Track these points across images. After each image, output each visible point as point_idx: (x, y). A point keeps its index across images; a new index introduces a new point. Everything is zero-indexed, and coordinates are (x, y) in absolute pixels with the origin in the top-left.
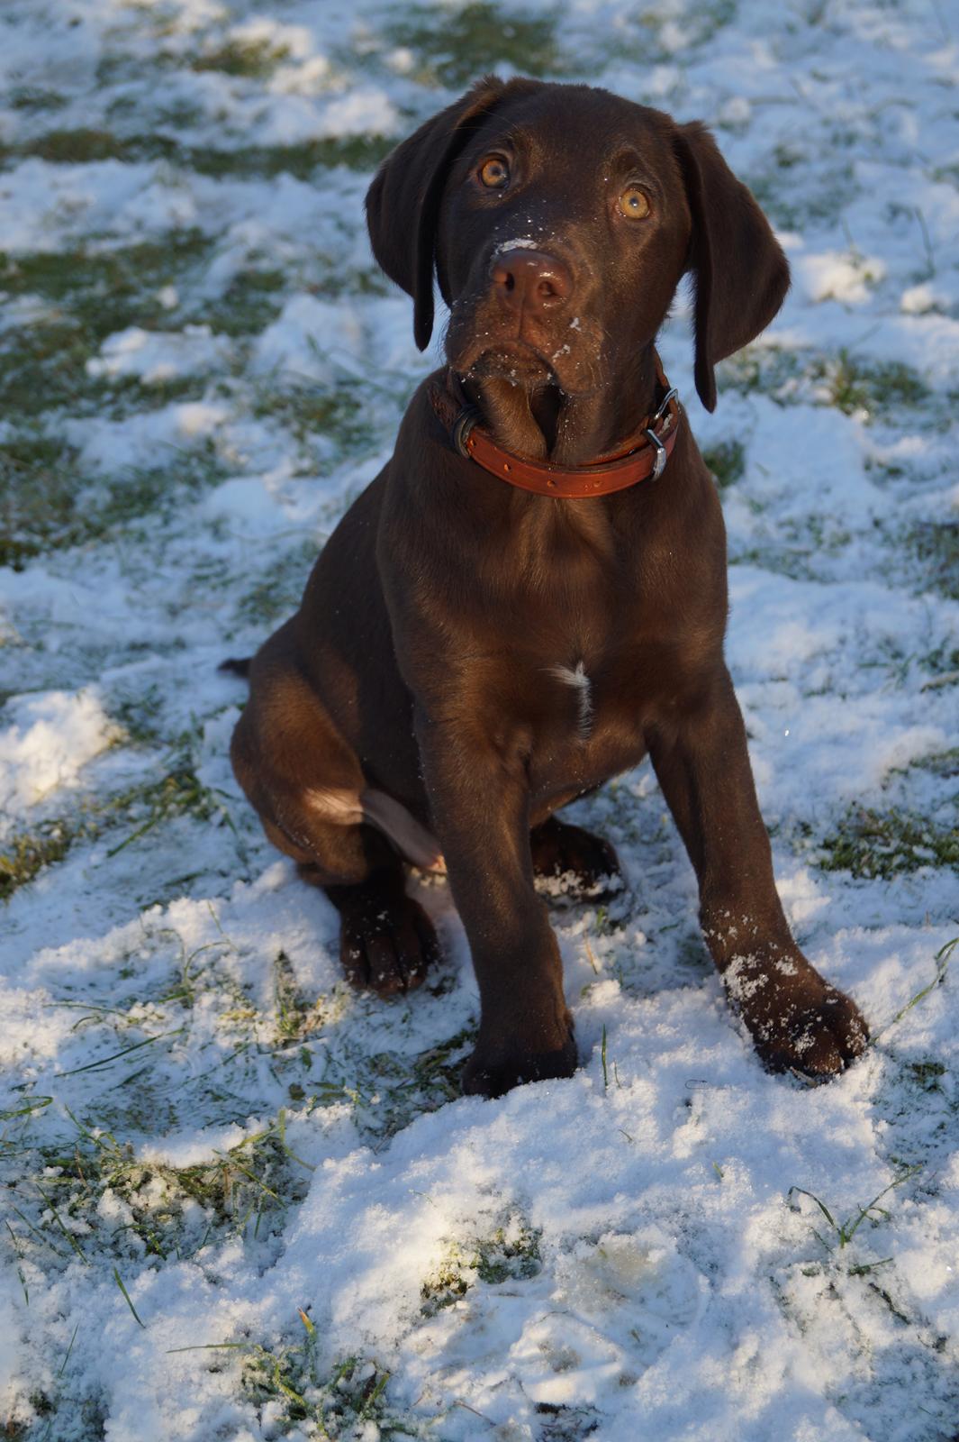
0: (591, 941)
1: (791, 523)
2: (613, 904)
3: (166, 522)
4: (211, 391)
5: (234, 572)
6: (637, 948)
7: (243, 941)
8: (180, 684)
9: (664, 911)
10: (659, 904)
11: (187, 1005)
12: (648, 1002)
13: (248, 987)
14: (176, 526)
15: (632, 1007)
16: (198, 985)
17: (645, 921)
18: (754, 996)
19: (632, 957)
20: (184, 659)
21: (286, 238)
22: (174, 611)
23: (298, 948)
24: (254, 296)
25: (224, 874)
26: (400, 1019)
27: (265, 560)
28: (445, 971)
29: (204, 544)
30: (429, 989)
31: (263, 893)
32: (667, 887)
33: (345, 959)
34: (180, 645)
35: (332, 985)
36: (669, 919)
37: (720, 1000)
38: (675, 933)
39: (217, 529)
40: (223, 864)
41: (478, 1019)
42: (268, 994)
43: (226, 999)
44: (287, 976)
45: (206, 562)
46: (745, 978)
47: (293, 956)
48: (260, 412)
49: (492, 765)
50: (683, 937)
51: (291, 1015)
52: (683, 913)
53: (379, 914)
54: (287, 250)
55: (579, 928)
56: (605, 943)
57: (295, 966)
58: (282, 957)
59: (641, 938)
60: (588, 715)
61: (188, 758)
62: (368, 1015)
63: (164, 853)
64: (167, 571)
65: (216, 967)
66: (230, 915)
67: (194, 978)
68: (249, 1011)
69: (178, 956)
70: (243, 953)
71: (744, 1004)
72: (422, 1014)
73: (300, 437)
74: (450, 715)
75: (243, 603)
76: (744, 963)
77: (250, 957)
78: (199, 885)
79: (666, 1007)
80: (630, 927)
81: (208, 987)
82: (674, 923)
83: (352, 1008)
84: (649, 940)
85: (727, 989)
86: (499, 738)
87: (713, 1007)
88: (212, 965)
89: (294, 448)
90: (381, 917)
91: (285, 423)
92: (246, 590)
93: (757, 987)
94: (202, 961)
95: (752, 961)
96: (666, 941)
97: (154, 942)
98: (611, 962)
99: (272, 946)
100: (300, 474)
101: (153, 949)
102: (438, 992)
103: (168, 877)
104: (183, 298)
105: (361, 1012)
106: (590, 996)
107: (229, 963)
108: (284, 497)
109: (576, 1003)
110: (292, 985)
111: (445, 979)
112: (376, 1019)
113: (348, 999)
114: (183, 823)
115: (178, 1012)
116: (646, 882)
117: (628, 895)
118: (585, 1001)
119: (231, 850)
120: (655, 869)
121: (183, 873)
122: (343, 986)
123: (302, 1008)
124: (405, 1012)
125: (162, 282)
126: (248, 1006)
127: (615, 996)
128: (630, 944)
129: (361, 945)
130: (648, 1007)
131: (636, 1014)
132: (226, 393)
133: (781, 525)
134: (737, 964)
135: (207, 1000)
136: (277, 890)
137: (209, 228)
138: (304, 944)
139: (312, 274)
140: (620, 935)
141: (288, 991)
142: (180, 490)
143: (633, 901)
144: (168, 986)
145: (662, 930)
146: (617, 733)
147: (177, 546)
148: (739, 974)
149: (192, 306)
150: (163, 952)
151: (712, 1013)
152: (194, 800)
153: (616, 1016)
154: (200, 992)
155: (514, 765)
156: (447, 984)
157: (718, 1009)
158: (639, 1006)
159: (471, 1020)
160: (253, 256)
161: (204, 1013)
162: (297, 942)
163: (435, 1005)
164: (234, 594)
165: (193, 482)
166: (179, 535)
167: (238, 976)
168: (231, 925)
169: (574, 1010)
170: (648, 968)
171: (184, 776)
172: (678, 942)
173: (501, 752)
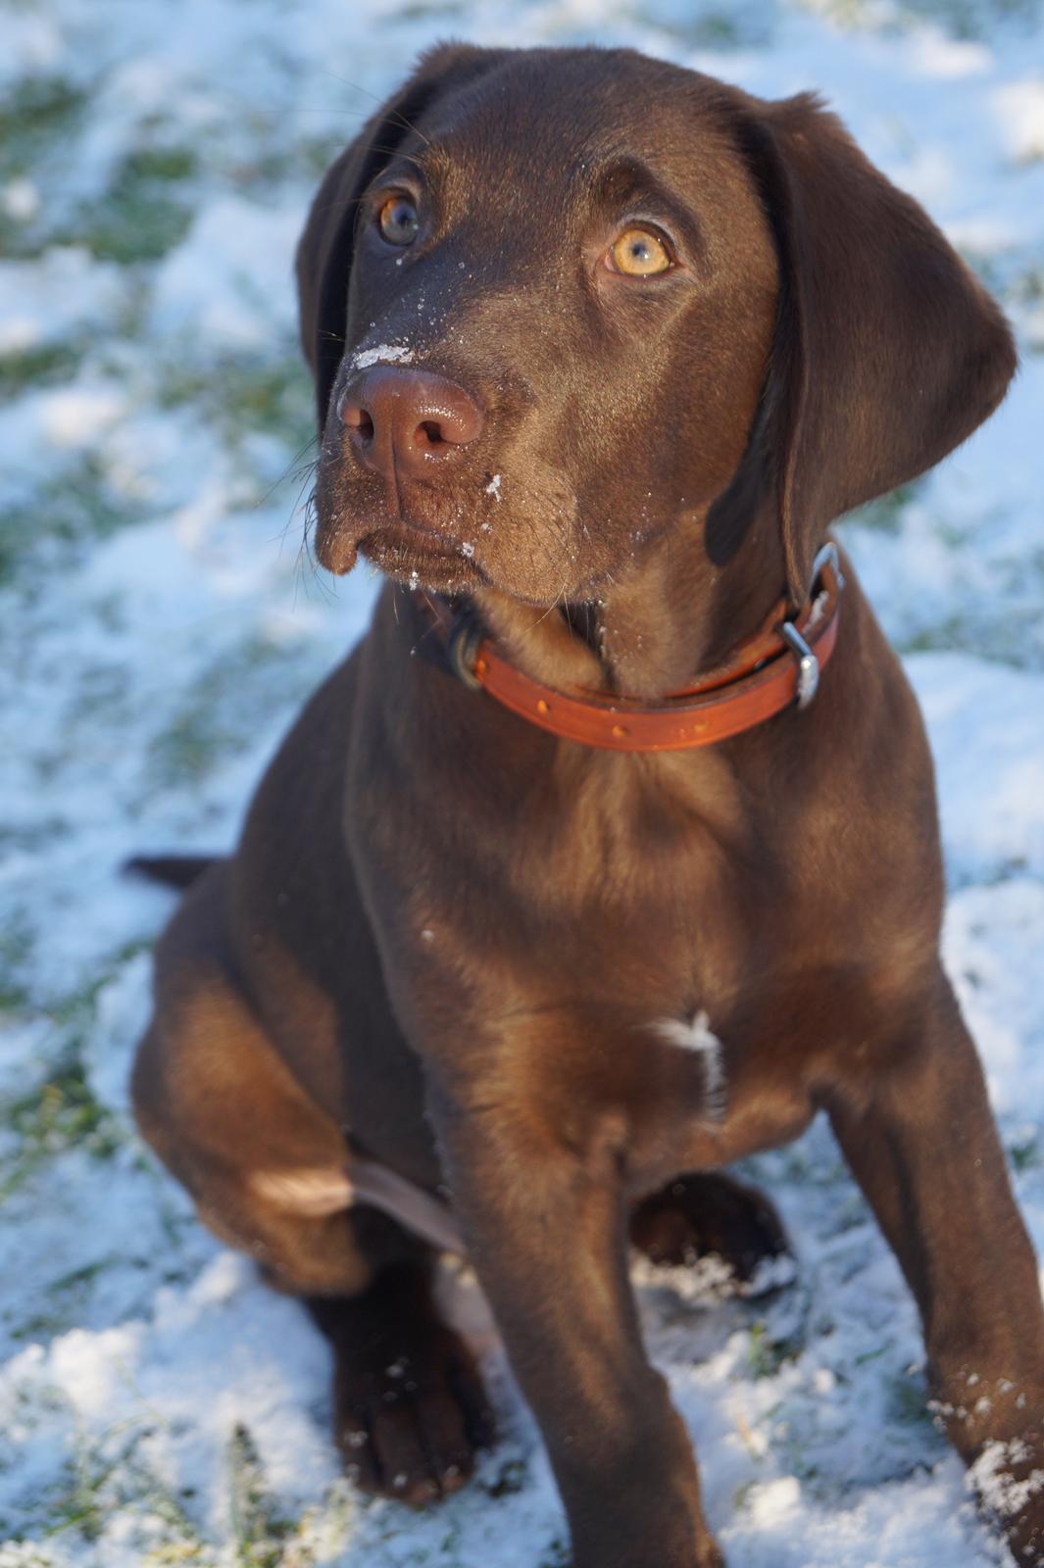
0: (743, 1389)
1: (1008, 563)
2: (775, 1312)
3: (32, 598)
4: (90, 370)
5: (136, 696)
6: (821, 1399)
7: (173, 1407)
8: (63, 900)
9: (859, 1326)
10: (852, 1312)
11: (91, 1534)
12: (845, 1518)
13: (189, 1493)
14: (47, 610)
15: (821, 1529)
16: (105, 1497)
17: (830, 1348)
18: (1025, 1508)
19: (812, 1413)
20: (64, 856)
21: (198, 85)
22: (47, 768)
23: (267, 1417)
24: (152, 191)
25: (142, 1264)
26: (437, 1545)
27: (184, 670)
28: (507, 1453)
29: (92, 642)
30: (481, 1486)
31: (205, 1311)
32: (860, 1278)
33: (340, 1442)
34: (58, 829)
35: (321, 1487)
36: (868, 1341)
37: (968, 1509)
38: (879, 1365)
39: (109, 613)
40: (141, 1245)
41: (566, 1545)
42: (221, 1507)
43: (153, 1524)
44: (250, 1470)
45: (94, 672)
46: (1009, 1477)
47: (260, 1433)
48: (170, 400)
49: (561, 1171)
50: (892, 1370)
51: (262, 1548)
52: (891, 1329)
53: (391, 1363)
54: (197, 111)
55: (722, 1365)
56: (767, 1394)
57: (265, 1453)
58: (242, 1434)
59: (825, 1381)
60: (719, 1090)
61: (76, 1044)
62: (387, 1536)
63: (46, 1226)
64: (34, 691)
65: (136, 1461)
66: (155, 1357)
67: (96, 1485)
68: (189, 1545)
69: (70, 1438)
70: (179, 1429)
71: (1008, 1521)
72: (473, 1533)
73: (231, 442)
74: (485, 1100)
75: (156, 745)
76: (1006, 1453)
77: (188, 1439)
78: (104, 1286)
79: (877, 1524)
80: (808, 1360)
81: (123, 1499)
82: (877, 1346)
83: (360, 1527)
84: (840, 1379)
85: (978, 1496)
86: (571, 1130)
87: (953, 1521)
88: (128, 1454)
89: (222, 463)
90: (395, 1370)
91: (207, 419)
92: (157, 723)
93: (1030, 1493)
94: (112, 1449)
95: (1018, 1451)
96: (869, 1382)
97: (32, 1411)
98: (781, 1432)
99: (222, 1416)
100: (236, 508)
101: (32, 1423)
102: (501, 1490)
103: (52, 1272)
104: (45, 198)
105: (373, 1535)
106: (748, 1508)
107: (155, 1450)
108: (211, 554)
109: (726, 1522)
110: (260, 1487)
111: (508, 1467)
112: (400, 1546)
113: (351, 1511)
114: (73, 1166)
115: (76, 1550)
116: (826, 1271)
117: (799, 1299)
118: (741, 1517)
119: (150, 1217)
120: (841, 1243)
121: (76, 1263)
122: (342, 1486)
123: (279, 1530)
124: (445, 1531)
125: (15, 170)
126: (188, 1535)
127: (792, 1507)
128: (806, 1390)
129: (366, 1424)
130: (844, 1529)
131: (828, 1543)
132: (113, 373)
133: (996, 565)
134: (992, 1456)
135: (121, 1526)
136: (229, 1302)
137: (81, 72)
138: (275, 1409)
139: (240, 149)
140: (790, 1376)
141: (254, 1498)
142: (48, 548)
143: (807, 1310)
144: (57, 1496)
145: (860, 1361)
146: (769, 1104)
147: (51, 647)
148: (998, 1471)
149: (58, 214)
150: (48, 1429)
151: (953, 1531)
152: (89, 1126)
153: (794, 1547)
154: (109, 1512)
155: (599, 1166)
156: (513, 1475)
157: (965, 1523)
158: (831, 1526)
159: (555, 1546)
160: (152, 121)
161: (118, 1552)
162: (263, 1406)
163: (495, 1516)
164: (142, 733)
165: (65, 532)
166: (50, 626)
167: (170, 1475)
168: (155, 1376)
169: (726, 1536)
170: (841, 1433)
171: (69, 1076)
172: (886, 1380)
173: (577, 1149)
